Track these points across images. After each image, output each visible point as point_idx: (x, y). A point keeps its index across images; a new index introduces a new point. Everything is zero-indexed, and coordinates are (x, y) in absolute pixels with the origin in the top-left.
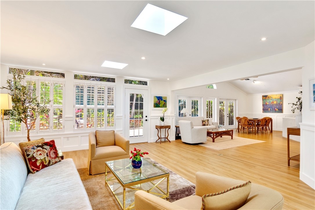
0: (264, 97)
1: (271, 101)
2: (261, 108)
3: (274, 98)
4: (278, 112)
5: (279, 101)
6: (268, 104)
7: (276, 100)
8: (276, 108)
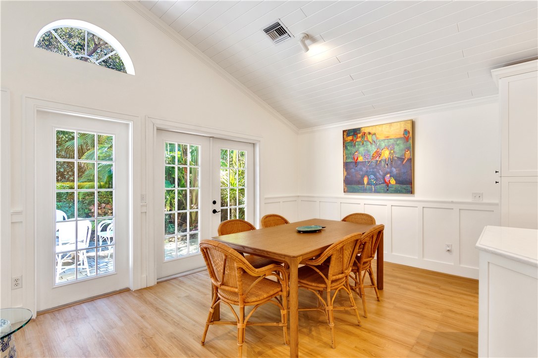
0: (348, 135)
1: (373, 149)
2: (339, 174)
3: (382, 138)
4: (397, 191)
5: (399, 150)
6: (361, 159)
7: (389, 146)
8: (388, 175)
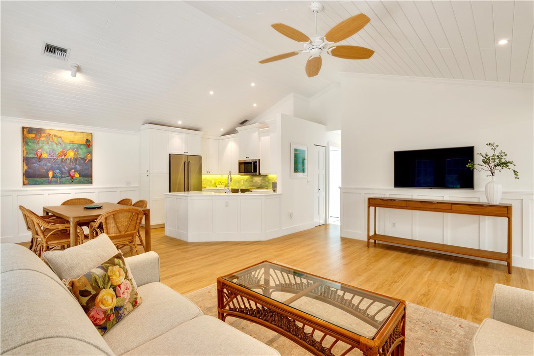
0: (29, 132)
1: (59, 149)
3: (68, 141)
4: (80, 182)
5: (82, 152)
6: (45, 156)
7: (74, 149)
8: (73, 171)
